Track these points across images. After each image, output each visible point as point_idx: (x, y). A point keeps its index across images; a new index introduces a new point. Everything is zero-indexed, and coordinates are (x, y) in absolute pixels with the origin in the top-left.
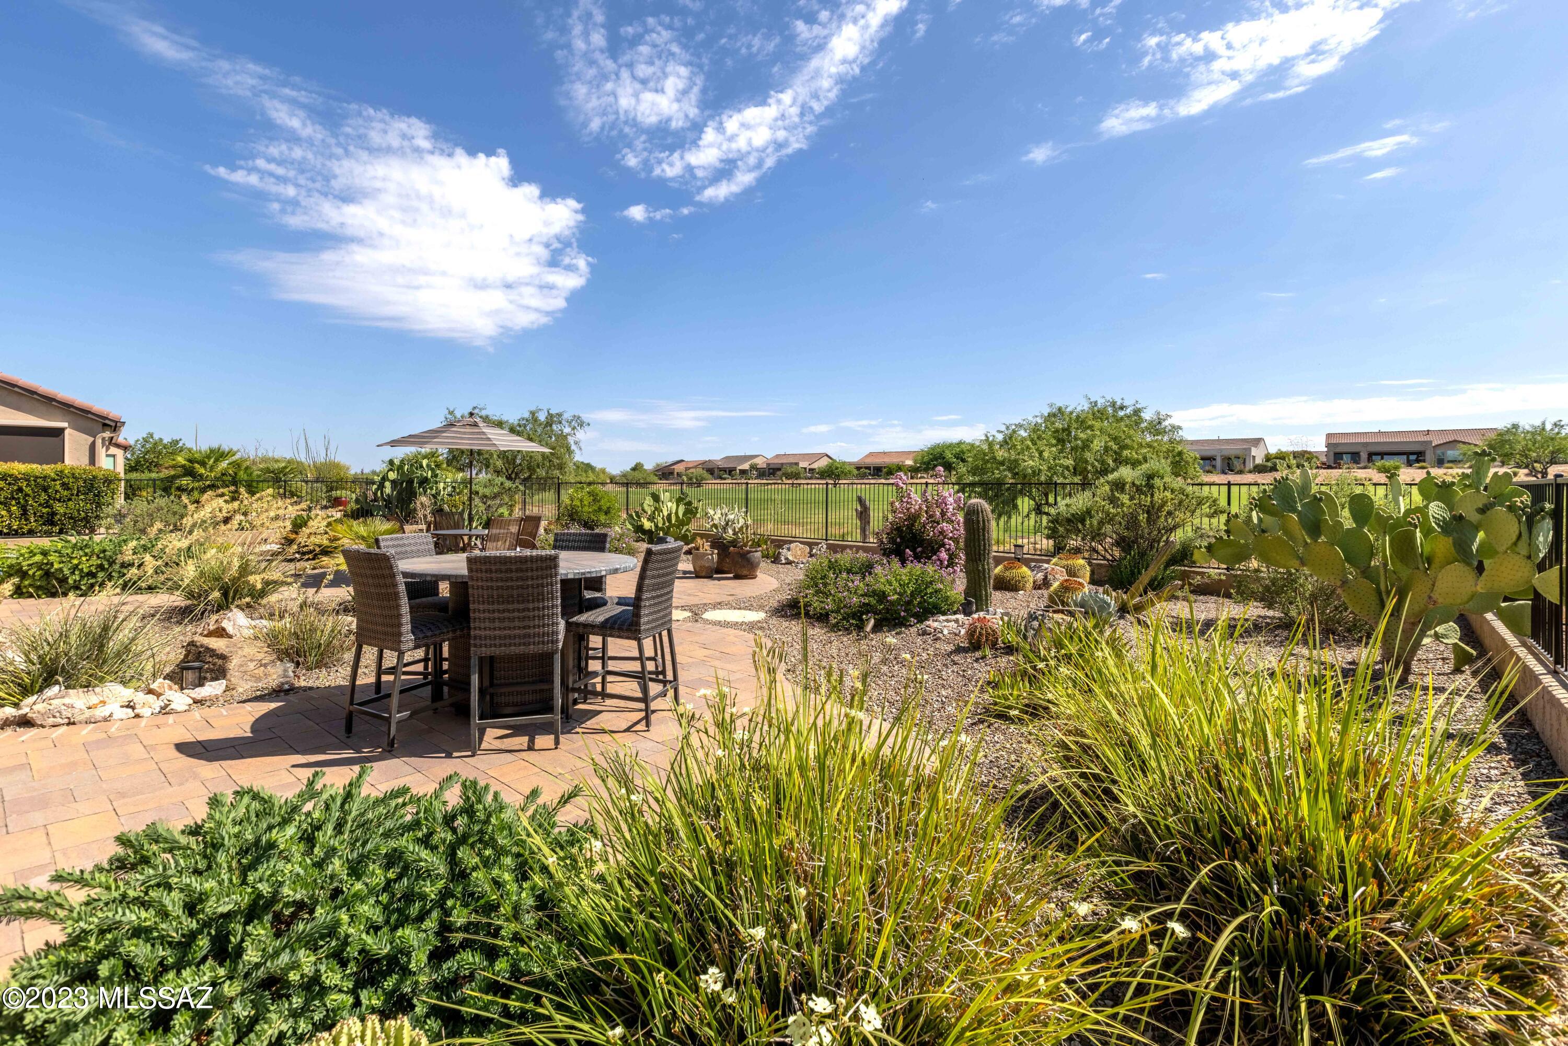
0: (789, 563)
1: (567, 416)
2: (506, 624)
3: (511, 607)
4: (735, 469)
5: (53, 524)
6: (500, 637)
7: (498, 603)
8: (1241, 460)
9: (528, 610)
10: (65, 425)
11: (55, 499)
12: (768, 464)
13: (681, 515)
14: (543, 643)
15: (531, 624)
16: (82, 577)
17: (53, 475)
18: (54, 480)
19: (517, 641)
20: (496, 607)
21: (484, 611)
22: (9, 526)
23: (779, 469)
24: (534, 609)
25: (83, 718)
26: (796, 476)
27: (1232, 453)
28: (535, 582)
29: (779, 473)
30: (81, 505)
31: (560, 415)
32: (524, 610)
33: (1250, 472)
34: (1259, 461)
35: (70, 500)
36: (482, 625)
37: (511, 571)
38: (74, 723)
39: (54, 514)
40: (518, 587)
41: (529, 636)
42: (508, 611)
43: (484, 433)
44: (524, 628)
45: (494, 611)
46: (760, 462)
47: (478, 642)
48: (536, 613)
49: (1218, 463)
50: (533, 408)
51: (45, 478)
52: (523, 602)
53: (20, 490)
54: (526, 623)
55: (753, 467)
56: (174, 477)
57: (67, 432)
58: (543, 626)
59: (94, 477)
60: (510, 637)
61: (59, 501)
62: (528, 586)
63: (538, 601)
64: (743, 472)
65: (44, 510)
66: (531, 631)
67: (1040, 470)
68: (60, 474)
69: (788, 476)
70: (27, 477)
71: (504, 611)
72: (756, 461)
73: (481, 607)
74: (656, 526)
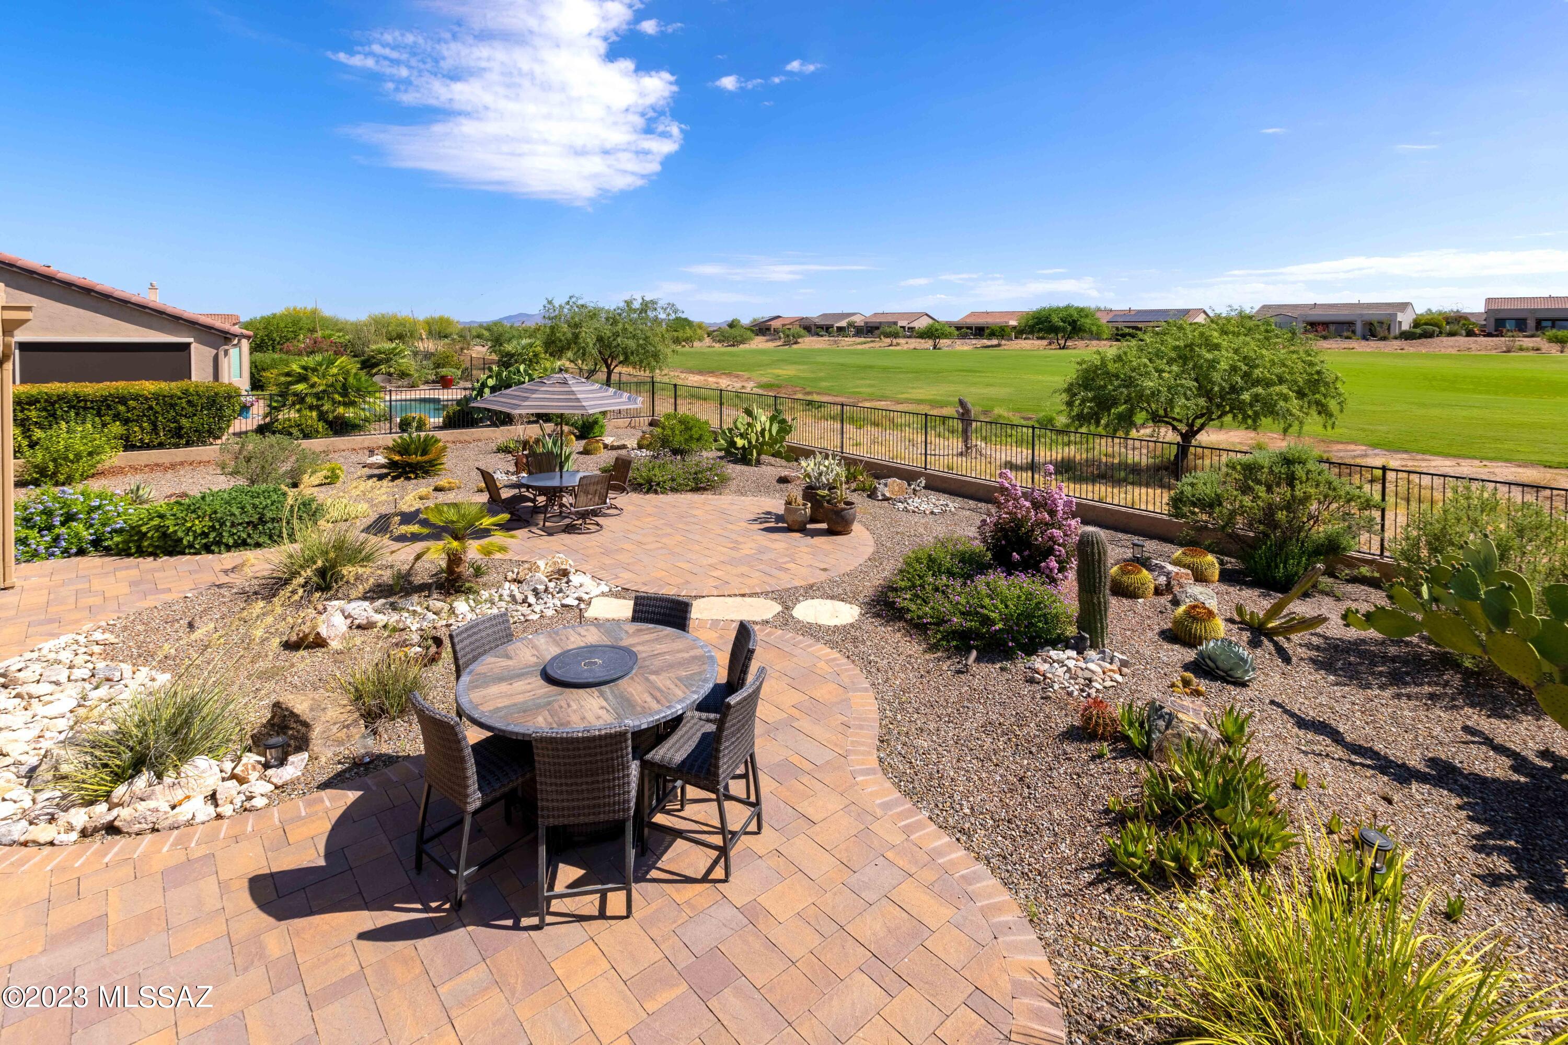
0: (886, 499)
1: (661, 303)
2: (575, 796)
3: (579, 781)
4: (832, 326)
5: (180, 437)
6: (568, 809)
7: (566, 777)
8: (1385, 327)
9: (598, 782)
10: (191, 340)
11: (181, 415)
12: (866, 323)
13: (774, 432)
14: (614, 811)
15: (601, 795)
16: (195, 538)
17: (179, 394)
18: (180, 398)
19: (586, 811)
20: (563, 781)
21: (551, 784)
22: (141, 440)
23: (877, 328)
24: (603, 781)
25: (166, 823)
26: (896, 335)
27: (1375, 320)
28: (605, 757)
29: (877, 332)
30: (204, 418)
31: (653, 302)
32: (593, 783)
33: (1396, 338)
34: (1405, 327)
35: (195, 415)
36: (550, 798)
37: (579, 749)
38: (158, 830)
39: (181, 428)
40: (586, 763)
41: (599, 806)
42: (577, 784)
43: (573, 393)
44: (594, 798)
45: (561, 785)
46: (858, 320)
47: (545, 813)
48: (606, 784)
49: (1359, 327)
50: (628, 298)
51: (172, 397)
52: (592, 775)
53: (151, 408)
54: (596, 794)
55: (850, 325)
56: (291, 383)
57: (193, 346)
58: (614, 795)
59: (216, 394)
60: (579, 808)
61: (185, 416)
62: (597, 762)
63: (608, 773)
64: (840, 329)
65: (172, 425)
66: (601, 801)
67: (1159, 391)
68: (186, 392)
69: (887, 335)
70: (157, 396)
71: (572, 785)
72: (853, 318)
73: (548, 781)
74: (750, 442)
